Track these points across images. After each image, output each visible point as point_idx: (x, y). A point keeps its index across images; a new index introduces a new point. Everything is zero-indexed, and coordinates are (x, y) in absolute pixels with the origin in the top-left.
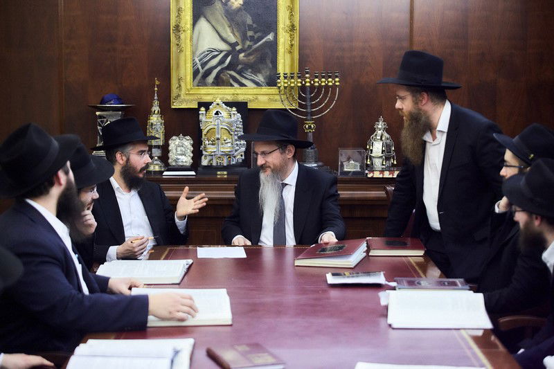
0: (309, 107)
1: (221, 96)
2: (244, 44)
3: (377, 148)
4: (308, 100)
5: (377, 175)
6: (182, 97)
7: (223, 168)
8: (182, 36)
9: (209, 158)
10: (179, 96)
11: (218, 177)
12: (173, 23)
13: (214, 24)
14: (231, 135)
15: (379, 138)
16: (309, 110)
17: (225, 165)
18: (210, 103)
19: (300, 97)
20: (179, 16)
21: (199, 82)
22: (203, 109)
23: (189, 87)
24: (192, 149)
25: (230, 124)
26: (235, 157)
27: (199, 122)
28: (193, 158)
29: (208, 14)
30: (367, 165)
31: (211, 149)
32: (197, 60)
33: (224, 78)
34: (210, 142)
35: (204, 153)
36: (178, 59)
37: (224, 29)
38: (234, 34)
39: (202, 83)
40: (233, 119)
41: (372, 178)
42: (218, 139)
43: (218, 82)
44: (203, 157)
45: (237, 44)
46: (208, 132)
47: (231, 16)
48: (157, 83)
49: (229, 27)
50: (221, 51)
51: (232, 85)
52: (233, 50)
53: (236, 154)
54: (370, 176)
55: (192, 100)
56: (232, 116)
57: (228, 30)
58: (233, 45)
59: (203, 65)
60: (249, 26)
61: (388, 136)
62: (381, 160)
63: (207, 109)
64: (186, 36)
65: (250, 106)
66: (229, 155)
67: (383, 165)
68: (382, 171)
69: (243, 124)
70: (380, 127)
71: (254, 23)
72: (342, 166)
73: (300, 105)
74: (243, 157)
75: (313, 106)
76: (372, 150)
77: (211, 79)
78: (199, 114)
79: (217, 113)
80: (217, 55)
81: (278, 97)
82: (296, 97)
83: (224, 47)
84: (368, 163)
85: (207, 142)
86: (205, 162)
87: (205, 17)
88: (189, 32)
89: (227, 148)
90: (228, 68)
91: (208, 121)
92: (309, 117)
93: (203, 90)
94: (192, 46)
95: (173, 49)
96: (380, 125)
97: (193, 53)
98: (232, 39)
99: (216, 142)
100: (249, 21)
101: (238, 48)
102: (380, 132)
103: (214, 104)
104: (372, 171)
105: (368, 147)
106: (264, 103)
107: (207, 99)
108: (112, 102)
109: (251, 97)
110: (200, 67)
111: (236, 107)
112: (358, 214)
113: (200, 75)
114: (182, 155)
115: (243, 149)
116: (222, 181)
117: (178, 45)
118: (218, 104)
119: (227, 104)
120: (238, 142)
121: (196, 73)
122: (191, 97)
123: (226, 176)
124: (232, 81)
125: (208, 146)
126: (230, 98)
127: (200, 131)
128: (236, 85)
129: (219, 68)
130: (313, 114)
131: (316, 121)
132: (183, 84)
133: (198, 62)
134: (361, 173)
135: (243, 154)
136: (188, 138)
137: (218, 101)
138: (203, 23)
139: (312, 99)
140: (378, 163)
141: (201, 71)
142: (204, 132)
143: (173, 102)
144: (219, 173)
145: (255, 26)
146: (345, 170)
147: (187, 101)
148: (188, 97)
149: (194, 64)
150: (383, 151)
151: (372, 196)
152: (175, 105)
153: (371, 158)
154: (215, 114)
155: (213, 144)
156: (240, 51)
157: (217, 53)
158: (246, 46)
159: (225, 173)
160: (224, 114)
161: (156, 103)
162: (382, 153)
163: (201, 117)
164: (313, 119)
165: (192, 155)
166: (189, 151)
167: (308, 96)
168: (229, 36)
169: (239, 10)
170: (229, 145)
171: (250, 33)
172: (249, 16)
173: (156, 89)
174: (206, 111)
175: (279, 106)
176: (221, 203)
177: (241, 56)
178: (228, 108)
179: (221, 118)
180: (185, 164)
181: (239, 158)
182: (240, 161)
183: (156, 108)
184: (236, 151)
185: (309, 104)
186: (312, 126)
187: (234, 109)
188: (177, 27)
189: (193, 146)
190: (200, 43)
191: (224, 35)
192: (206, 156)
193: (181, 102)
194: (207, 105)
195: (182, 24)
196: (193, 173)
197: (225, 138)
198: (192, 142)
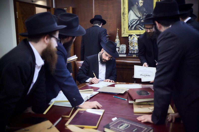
2: (143, 17)
8: (125, 16)
10: (124, 33)
11: (133, 56)
12: (122, 12)
13: (134, 11)
17: (136, 53)
18: (132, 35)
20: (124, 10)
21: (130, 29)
23: (127, 31)
24: (126, 48)
28: (126, 51)
29: (133, 9)
32: (129, 23)
33: (137, 27)
35: (130, 49)
36: (124, 22)
37: (137, 13)
38: (140, 14)
39: (131, 29)
42: (133, 45)
43: (135, 29)
45: (141, 17)
46: (131, 43)
47: (139, 9)
48: (118, 29)
49: (139, 12)
50: (136, 20)
51: (139, 30)
52: (140, 19)
57: (138, 13)
58: (140, 18)
59: (131, 24)
60: (144, 11)
64: (126, 16)
66: (137, 50)
71: (146, 10)
77: (133, 28)
78: (128, 38)
79: (133, 38)
80: (135, 21)
83: (137, 18)
85: (130, 46)
86: (130, 52)
87: (132, 10)
88: (127, 14)
89: (136, 48)
90: (138, 24)
93: (131, 31)
94: (128, 18)
95: (122, 19)
97: (128, 21)
98: (140, 16)
100: (145, 10)
101: (141, 18)
107: (132, 34)
110: (130, 25)
113: (130, 27)
116: (134, 58)
117: (124, 18)
119: (137, 35)
121: (129, 26)
122: (128, 33)
123: (135, 56)
124: (139, 28)
128: (140, 30)
129: (135, 25)
132: (125, 30)
133: (130, 23)
136: (125, 45)
137: (134, 34)
138: (131, 12)
141: (130, 26)
142: (130, 43)
144: (133, 55)
145: (146, 11)
149: (129, 24)
152: (123, 36)
155: (132, 47)
156: (142, 19)
157: (135, 20)
158: (144, 18)
159: (135, 55)
160: (135, 38)
163: (129, 39)
168: (139, 15)
169: (142, 7)
171: (145, 14)
172: (144, 9)
173: (117, 31)
174: (131, 37)
177: (142, 21)
180: (124, 53)
183: (117, 37)
188: (123, 13)
189: (126, 47)
190: (130, 17)
191: (137, 15)
193: (125, 35)
194: (131, 36)
195: (125, 12)
196: (125, 55)
197: (135, 45)
198: (126, 46)
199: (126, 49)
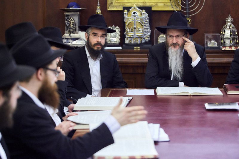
0: (188, 10)
1: (136, 3)
3: (227, 33)
4: (187, 5)
5: (227, 49)
6: (114, 4)
7: (137, 45)
9: (129, 39)
10: (112, 3)
11: (135, 50)
14: (142, 26)
15: (228, 27)
16: (188, 11)
17: (139, 43)
18: (130, 8)
19: (182, 4)
22: (126, 11)
24: (120, 34)
25: (142, 19)
26: (144, 38)
27: (123, 18)
28: (120, 39)
30: (221, 43)
31: (131, 34)
34: (130, 30)
35: (127, 36)
40: (143, 16)
41: (225, 50)
42: (135, 28)
44: (126, 39)
46: (129, 24)
53: (145, 37)
54: (223, 49)
55: (119, 6)
56: (143, 15)
61: (234, 26)
62: (229, 40)
63: (128, 11)
65: (153, 9)
66: (141, 38)
67: (230, 43)
68: (230, 47)
69: (149, 20)
70: (229, 21)
72: (207, 43)
73: (182, 8)
74: (149, 39)
75: (190, 9)
76: (224, 35)
78: (123, 14)
79: (134, 13)
81: (169, 4)
82: (180, 3)
84: (222, 42)
85: (128, 30)
86: (127, 42)
89: (140, 33)
91: (129, 18)
92: (188, 15)
96: (229, 20)
99: (134, 30)
102: (229, 24)
103: (132, 8)
104: (225, 46)
105: (222, 33)
106: (161, 7)
107: (128, 5)
108: (74, 7)
109: (153, 4)
111: (145, 10)
112: (216, 71)
114: (114, 37)
115: (149, 34)
116: (137, 52)
118: (135, 8)
119: (141, 8)
120: (146, 30)
123: (139, 50)
125: (129, 32)
126: (141, 5)
127: (124, 24)
130: (190, 13)
131: (192, 18)
134: (218, 48)
135: (149, 37)
136: (118, 27)
137: (135, 6)
139: (190, 5)
140: (227, 42)
142: (127, 24)
143: (109, 7)
144: (135, 48)
146: (209, 46)
147: (116, 6)
148: (117, 4)
150: (231, 35)
151: (224, 61)
152: (110, 9)
153: (223, 39)
154: (133, 14)
155: (132, 31)
159: (139, 48)
160: (138, 14)
161: (99, 7)
162: (230, 36)
163: (125, 15)
164: (190, 17)
165: (119, 37)
166: (118, 35)
167: (187, 3)
170: (141, 31)
175: (170, 9)
176: (137, 65)
178: (141, 10)
179: (136, 16)
180: (115, 43)
181: (147, 39)
182: (147, 41)
183: (98, 11)
184: (145, 35)
185: (187, 8)
186: (190, 21)
187: (144, 11)
189: (120, 32)
192: (127, 38)
193: (113, 7)
194: (128, 9)
196: (120, 48)
197: (139, 27)
198: (120, 30)
199: (120, 36)
